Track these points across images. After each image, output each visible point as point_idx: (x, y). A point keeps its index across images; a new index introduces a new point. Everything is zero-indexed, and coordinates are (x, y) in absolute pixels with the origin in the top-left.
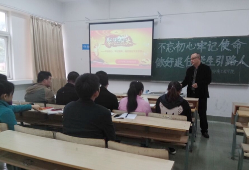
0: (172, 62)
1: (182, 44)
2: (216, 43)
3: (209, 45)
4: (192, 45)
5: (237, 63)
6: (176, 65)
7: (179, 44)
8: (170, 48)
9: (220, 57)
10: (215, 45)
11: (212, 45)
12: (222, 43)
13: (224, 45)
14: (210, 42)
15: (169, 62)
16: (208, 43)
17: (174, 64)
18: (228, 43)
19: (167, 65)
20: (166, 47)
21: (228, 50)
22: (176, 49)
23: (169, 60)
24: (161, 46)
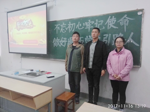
0: (65, 41)
1: (72, 24)
2: (102, 21)
4: (81, 25)
7: (70, 24)
8: (63, 28)
9: (107, 35)
10: (101, 24)
11: (99, 23)
12: (108, 20)
13: (111, 23)
14: (97, 20)
15: (63, 41)
16: (95, 22)
17: (67, 43)
18: (114, 20)
19: (61, 44)
20: (60, 28)
21: (115, 27)
22: (68, 29)
23: (63, 40)
24: (57, 27)
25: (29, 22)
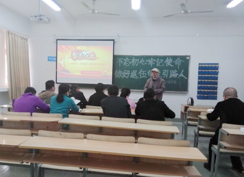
0: (128, 74)
1: (136, 60)
2: (162, 60)
3: (158, 61)
4: (144, 61)
5: (178, 76)
6: (131, 76)
7: (134, 60)
8: (127, 62)
9: (166, 71)
10: (161, 62)
11: (159, 61)
12: (167, 60)
13: (169, 62)
14: (158, 59)
15: (126, 74)
16: (157, 60)
17: (130, 75)
18: (171, 60)
19: (124, 76)
20: (124, 61)
21: (172, 66)
22: (132, 63)
23: (126, 72)
24: (120, 60)
25: (91, 53)
